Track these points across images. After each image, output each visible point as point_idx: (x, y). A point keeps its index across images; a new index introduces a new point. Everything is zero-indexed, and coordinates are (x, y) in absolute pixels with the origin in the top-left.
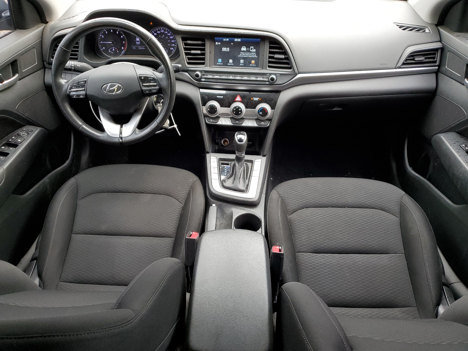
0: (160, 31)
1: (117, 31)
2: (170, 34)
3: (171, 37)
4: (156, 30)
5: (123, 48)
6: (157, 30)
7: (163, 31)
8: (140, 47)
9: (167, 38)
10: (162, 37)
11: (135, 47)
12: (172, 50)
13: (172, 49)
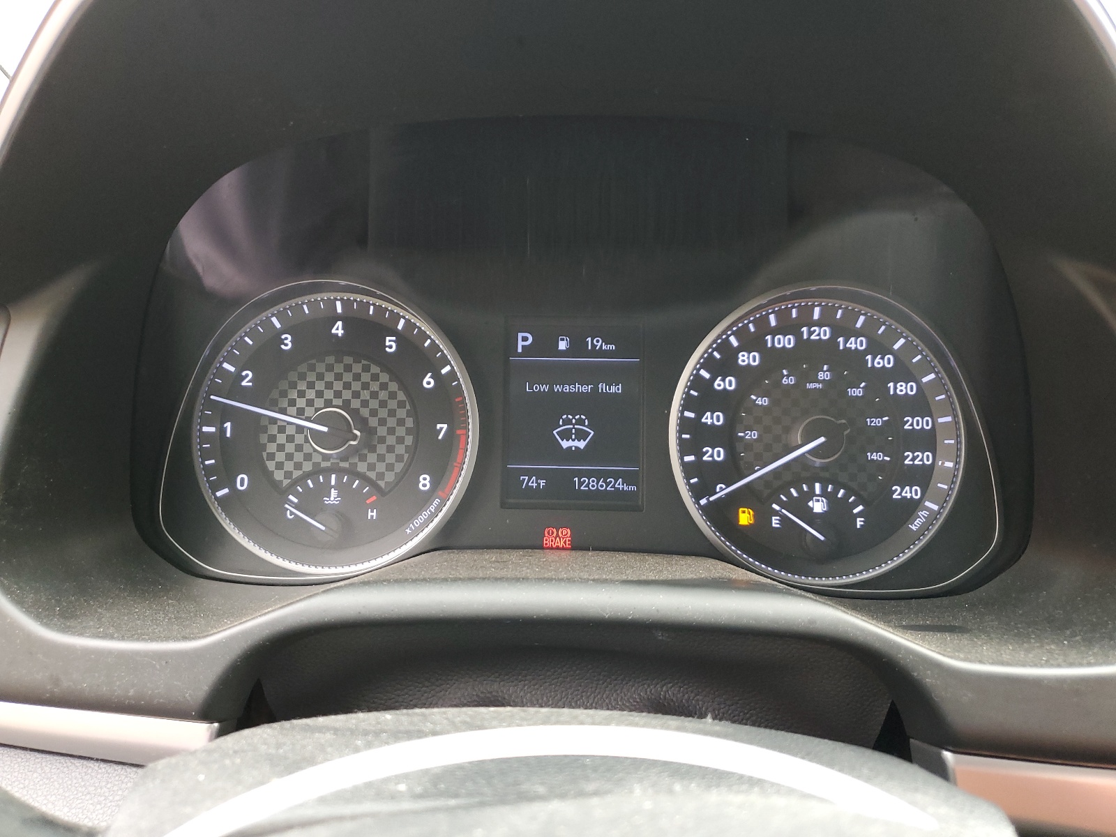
0: (798, 336)
1: (393, 332)
2: (887, 362)
3: (904, 389)
4: (762, 323)
5: (425, 482)
6: (773, 322)
7: (824, 333)
8: (589, 474)
9: (857, 392)
10: (810, 386)
11: (539, 474)
12: (911, 507)
13: (911, 493)
